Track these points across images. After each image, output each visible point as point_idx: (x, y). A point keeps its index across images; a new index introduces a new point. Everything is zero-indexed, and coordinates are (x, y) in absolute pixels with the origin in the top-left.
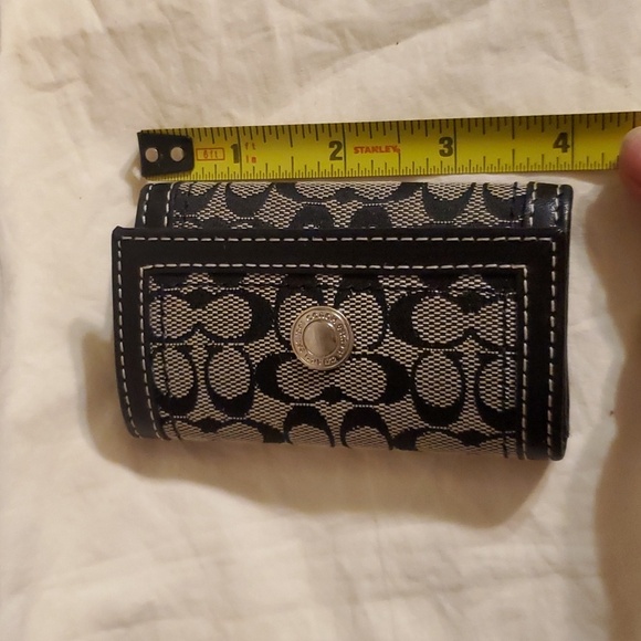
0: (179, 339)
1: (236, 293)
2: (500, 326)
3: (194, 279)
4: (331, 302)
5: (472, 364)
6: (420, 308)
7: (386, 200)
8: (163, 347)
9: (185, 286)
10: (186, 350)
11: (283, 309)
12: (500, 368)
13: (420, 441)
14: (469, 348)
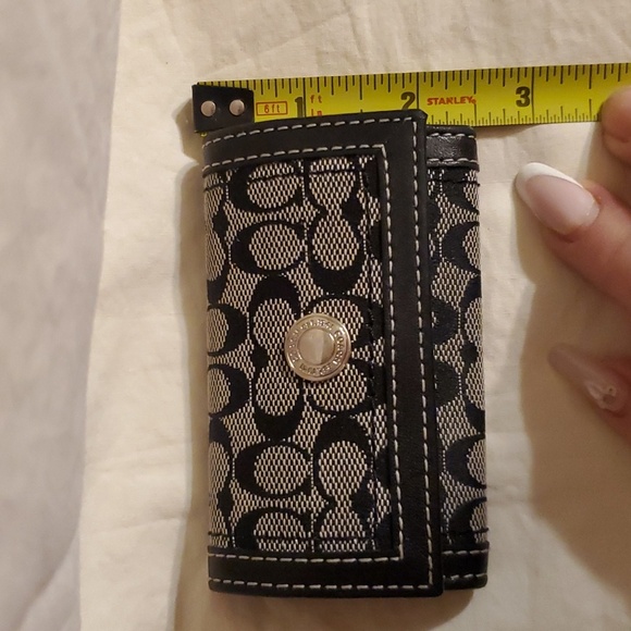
0: (308, 191)
1: (360, 251)
2: (339, 534)
3: (374, 203)
4: (356, 355)
5: (300, 505)
6: (354, 449)
7: (466, 398)
8: (299, 174)
9: (366, 195)
10: (297, 199)
11: (346, 304)
12: (297, 534)
13: (218, 448)
14: (315, 502)
